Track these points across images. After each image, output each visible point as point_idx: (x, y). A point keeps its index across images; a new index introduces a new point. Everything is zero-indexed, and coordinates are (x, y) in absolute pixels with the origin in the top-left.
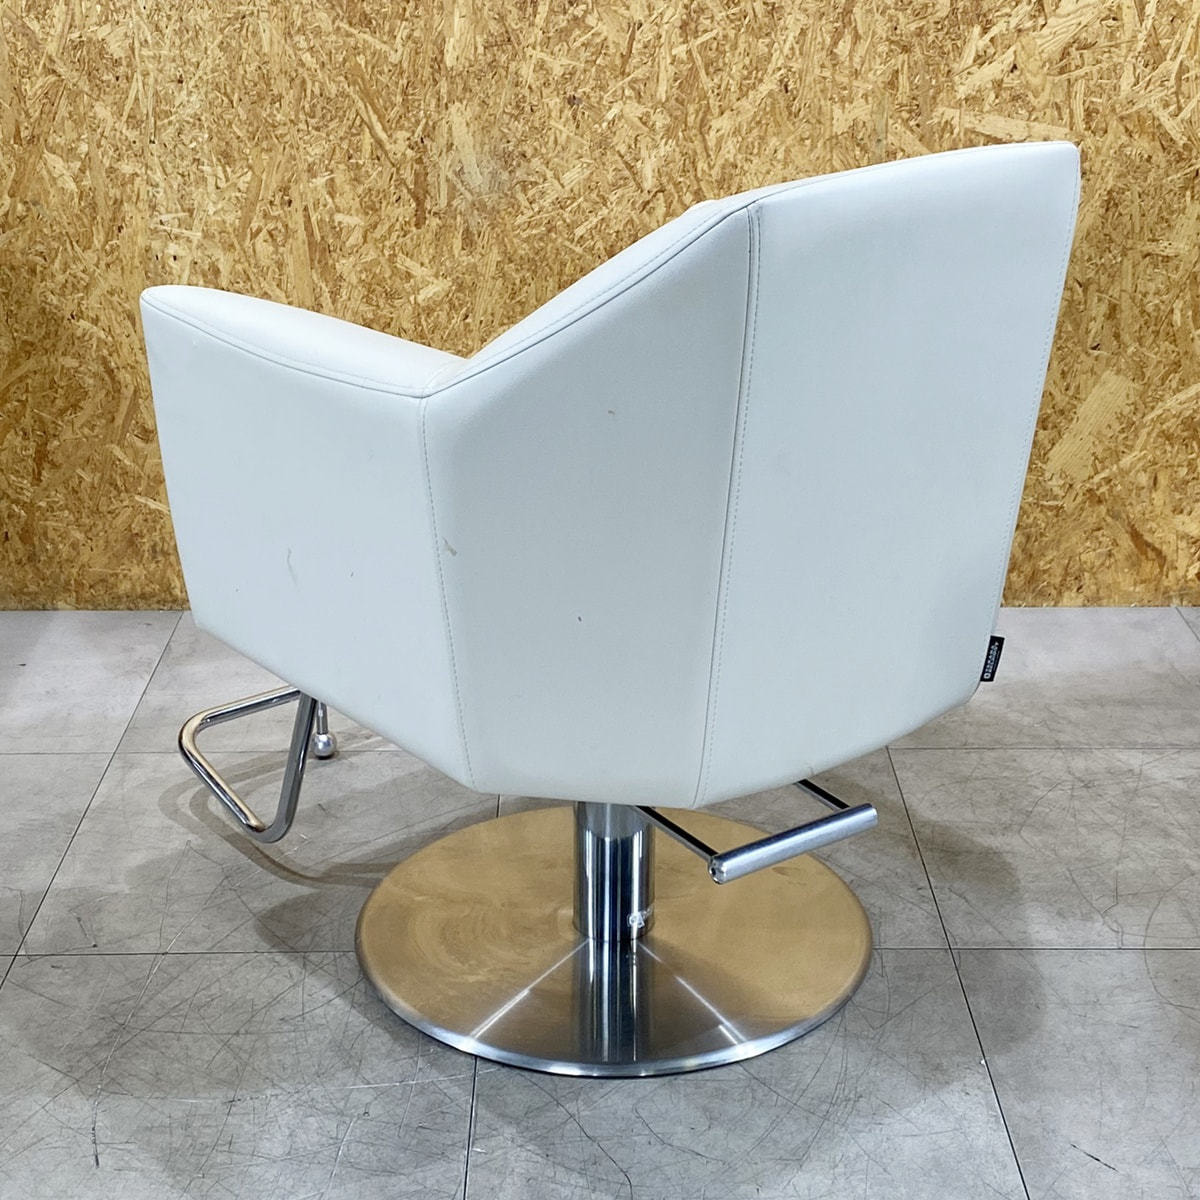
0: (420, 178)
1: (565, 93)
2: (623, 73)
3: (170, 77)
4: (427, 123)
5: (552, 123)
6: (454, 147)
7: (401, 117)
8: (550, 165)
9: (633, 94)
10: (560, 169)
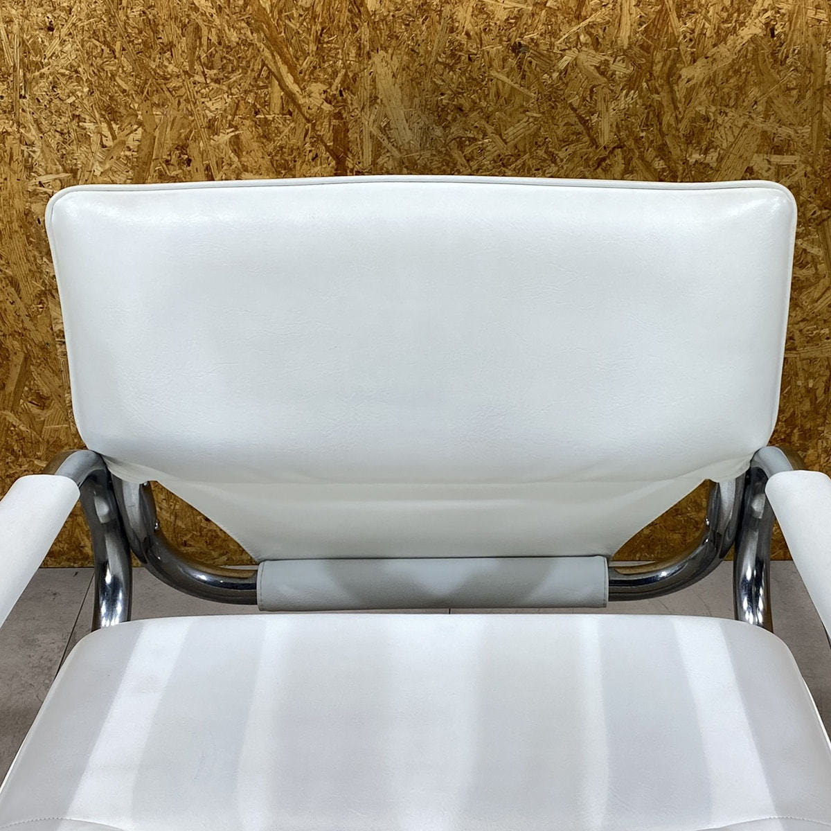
0: (340, 134)
1: (509, 40)
2: (579, 18)
3: (38, 25)
4: (346, 75)
5: (494, 73)
6: (379, 101)
7: (315, 68)
8: (491, 121)
9: (589, 41)
10: (501, 123)
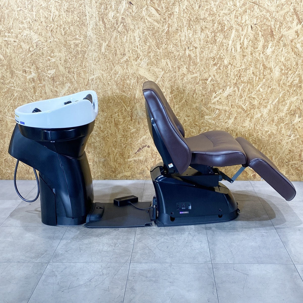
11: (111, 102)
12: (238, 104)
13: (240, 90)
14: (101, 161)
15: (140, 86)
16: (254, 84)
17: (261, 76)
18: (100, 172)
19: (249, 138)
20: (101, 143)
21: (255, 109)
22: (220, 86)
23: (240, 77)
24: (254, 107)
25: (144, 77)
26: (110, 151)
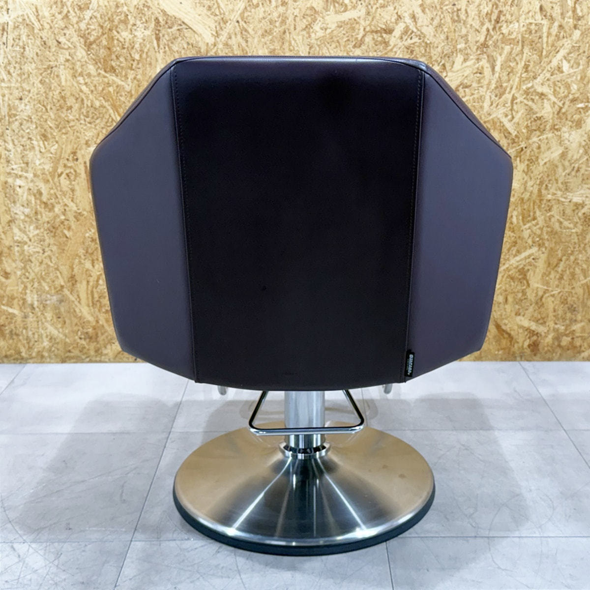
11: (71, 108)
12: (489, 114)
13: (498, 68)
14: (48, 302)
15: (168, 52)
16: (543, 48)
17: (566, 19)
18: (47, 336)
19: (521, 227)
20: (46, 243)
21: (543, 132)
22: (433, 52)
23: (498, 22)
24: (541, 124)
25: (180, 19)
26: (75, 270)
